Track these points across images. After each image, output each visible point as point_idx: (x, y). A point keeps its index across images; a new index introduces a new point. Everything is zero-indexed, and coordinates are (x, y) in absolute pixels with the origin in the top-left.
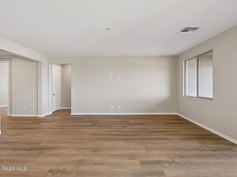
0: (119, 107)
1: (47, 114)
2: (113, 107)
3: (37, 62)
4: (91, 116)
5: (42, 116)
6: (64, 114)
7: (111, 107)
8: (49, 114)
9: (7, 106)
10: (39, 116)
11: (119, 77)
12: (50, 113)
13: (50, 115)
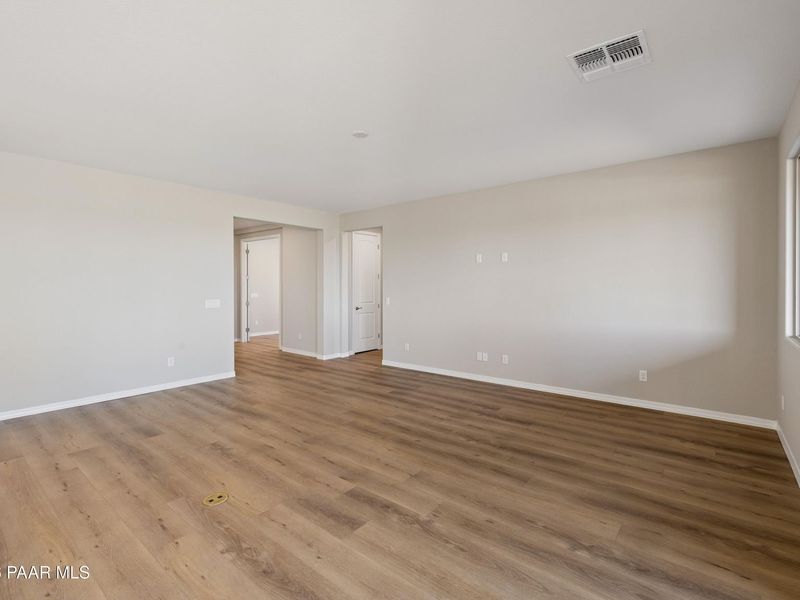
0: (506, 359)
1: (338, 355)
2: (486, 355)
3: (316, 230)
4: (421, 375)
5: (325, 358)
6: (369, 361)
7: (479, 354)
8: (343, 356)
9: (277, 332)
10: (319, 357)
11: (505, 257)
12: (346, 355)
13: (344, 359)
